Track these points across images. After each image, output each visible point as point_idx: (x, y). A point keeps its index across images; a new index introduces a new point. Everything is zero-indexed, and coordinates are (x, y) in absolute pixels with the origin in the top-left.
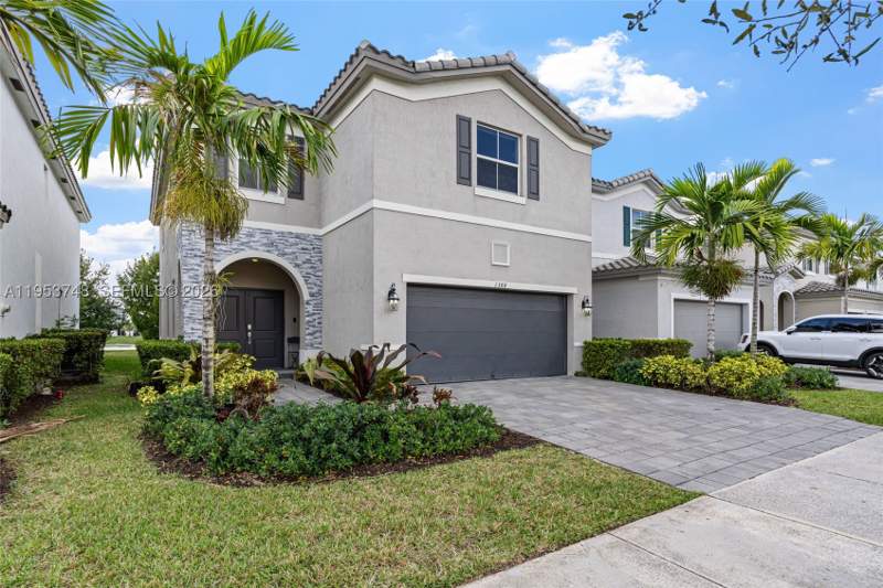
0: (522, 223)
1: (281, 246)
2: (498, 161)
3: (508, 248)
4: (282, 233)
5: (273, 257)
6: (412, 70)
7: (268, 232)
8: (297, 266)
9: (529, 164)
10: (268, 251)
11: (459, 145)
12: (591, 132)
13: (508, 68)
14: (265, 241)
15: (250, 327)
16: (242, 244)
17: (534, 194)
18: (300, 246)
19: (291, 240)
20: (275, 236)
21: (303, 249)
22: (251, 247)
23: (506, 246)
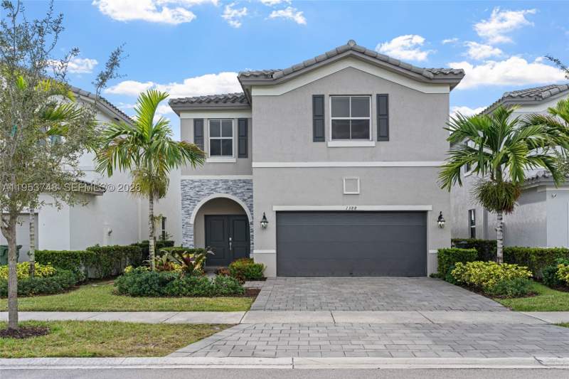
0: (373, 161)
1: (234, 189)
2: (351, 118)
3: (358, 181)
4: (235, 181)
5: (229, 196)
6: (271, 79)
7: (226, 181)
8: (244, 200)
9: (379, 115)
10: (227, 193)
11: (315, 115)
12: (437, 77)
13: (351, 52)
14: (225, 187)
15: (230, 239)
16: (212, 190)
17: (383, 136)
18: (246, 188)
19: (241, 184)
20: (231, 183)
21: (248, 189)
22: (216, 192)
23: (357, 180)
